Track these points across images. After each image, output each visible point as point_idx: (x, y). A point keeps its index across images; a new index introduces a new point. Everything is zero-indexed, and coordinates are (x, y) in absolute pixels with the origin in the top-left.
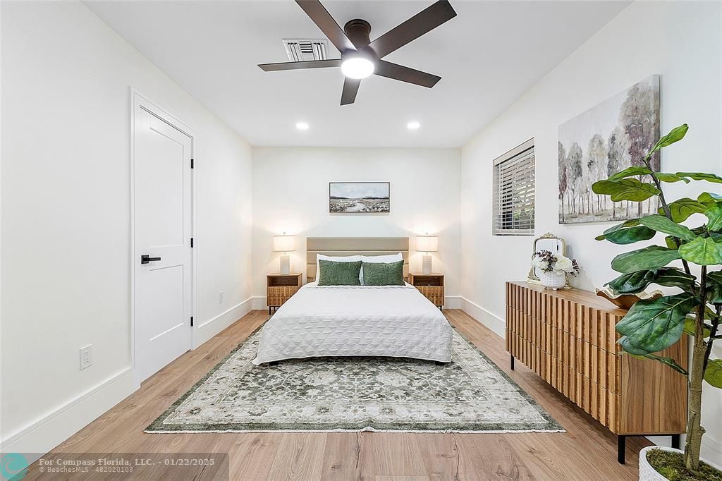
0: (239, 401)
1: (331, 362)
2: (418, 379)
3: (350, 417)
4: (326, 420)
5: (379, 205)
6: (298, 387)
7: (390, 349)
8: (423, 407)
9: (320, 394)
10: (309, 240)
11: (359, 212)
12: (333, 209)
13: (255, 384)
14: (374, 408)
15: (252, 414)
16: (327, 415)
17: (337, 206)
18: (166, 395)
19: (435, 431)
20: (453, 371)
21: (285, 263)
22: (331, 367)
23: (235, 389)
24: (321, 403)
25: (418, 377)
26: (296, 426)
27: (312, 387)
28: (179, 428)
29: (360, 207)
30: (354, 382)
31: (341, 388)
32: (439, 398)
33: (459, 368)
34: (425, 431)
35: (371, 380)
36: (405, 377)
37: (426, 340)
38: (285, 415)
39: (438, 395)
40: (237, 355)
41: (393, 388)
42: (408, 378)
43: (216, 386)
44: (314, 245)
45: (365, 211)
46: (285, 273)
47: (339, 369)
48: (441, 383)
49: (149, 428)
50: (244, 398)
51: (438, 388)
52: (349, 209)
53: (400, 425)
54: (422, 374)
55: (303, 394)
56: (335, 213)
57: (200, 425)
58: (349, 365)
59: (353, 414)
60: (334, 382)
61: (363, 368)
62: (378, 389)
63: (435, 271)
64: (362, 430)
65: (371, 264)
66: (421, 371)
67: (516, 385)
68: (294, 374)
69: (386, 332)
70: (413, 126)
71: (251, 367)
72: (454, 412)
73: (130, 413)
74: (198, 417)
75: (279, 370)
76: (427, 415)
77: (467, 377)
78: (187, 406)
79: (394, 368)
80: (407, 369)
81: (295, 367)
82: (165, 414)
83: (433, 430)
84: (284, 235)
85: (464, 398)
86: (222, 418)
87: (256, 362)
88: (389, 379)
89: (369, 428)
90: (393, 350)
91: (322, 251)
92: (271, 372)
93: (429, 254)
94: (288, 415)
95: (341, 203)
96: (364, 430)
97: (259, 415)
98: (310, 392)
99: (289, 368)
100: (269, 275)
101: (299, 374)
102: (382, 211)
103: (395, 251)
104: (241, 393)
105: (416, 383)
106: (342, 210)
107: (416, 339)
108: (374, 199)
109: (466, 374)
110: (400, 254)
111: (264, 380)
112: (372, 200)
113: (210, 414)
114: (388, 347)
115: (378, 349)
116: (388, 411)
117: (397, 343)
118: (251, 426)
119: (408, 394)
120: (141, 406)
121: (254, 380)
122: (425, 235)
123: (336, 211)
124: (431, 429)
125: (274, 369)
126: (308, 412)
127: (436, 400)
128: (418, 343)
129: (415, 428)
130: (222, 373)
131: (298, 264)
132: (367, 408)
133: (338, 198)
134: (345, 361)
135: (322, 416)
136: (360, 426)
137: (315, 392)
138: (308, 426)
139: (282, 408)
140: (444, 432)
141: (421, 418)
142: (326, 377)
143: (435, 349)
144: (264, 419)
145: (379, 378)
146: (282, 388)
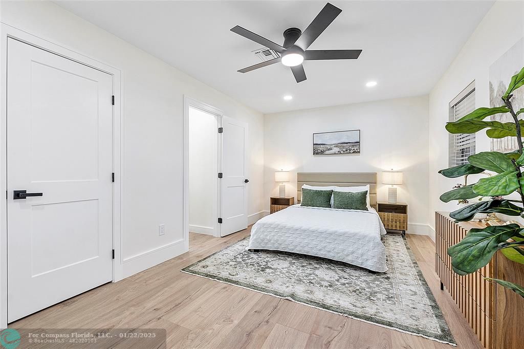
0: (228, 267)
1: (291, 256)
2: (346, 278)
3: (283, 289)
4: (266, 287)
5: (352, 148)
6: (262, 266)
7: (331, 254)
8: (336, 296)
9: (272, 273)
10: (299, 174)
11: (335, 154)
12: (316, 153)
13: (241, 260)
14: (301, 288)
15: (230, 275)
16: (269, 285)
17: (318, 151)
18: (198, 256)
19: (334, 312)
20: (380, 279)
21: (282, 190)
22: (290, 259)
23: (229, 260)
24: (270, 278)
25: (348, 277)
26: (249, 286)
27: (271, 268)
28: (195, 273)
29: (336, 150)
30: (298, 271)
31: (287, 272)
32: (354, 293)
33: (388, 278)
34: (327, 310)
35: (311, 272)
36: (337, 275)
37: (360, 252)
38: (246, 279)
39: (355, 291)
40: (240, 243)
41: (323, 280)
42: (339, 276)
43: (221, 257)
44: (302, 178)
45: (340, 153)
46: (282, 197)
47: (294, 261)
48: (364, 285)
49: (183, 270)
50: (231, 265)
51: (358, 288)
52: (327, 152)
53: (311, 302)
54: (353, 276)
55: (262, 271)
56: (317, 155)
57: (204, 274)
58: (301, 260)
59: (285, 288)
60: (285, 268)
61: (310, 264)
62: (312, 278)
63: (400, 201)
64: (284, 298)
65: (339, 192)
66: (352, 274)
67: (434, 301)
68: (265, 258)
69: (328, 241)
70: (371, 84)
71: (244, 250)
72: (359, 305)
73: (180, 261)
74: (205, 270)
75: (258, 255)
76: (335, 301)
77: (389, 286)
78: (203, 263)
79: (333, 268)
80: (343, 270)
81: (268, 255)
82: (192, 265)
83: (334, 311)
84: (282, 171)
85: (375, 299)
86: (216, 273)
87: (247, 249)
88: (325, 273)
89: (289, 298)
90: (333, 255)
91: (307, 182)
92: (253, 255)
93: (395, 186)
94: (248, 280)
95: (321, 148)
96: (286, 298)
97: (233, 276)
98: (267, 270)
99: (263, 255)
100: (272, 197)
101: (267, 259)
102: (354, 152)
103: (364, 183)
104: (231, 263)
105: (343, 281)
106: (322, 153)
107: (351, 249)
108: (347, 143)
109: (391, 283)
110: (368, 186)
111: (246, 259)
112: (346, 144)
113: (211, 270)
114: (329, 251)
115: (322, 252)
116: (309, 292)
117: (336, 250)
118: (227, 280)
119: (331, 286)
120: (185, 259)
121: (241, 258)
122: (390, 170)
123: (317, 154)
124: (332, 310)
125: (255, 254)
126: (260, 281)
127: (350, 294)
128: (353, 253)
129: (321, 306)
130: (228, 251)
131: (291, 190)
132: (296, 287)
133: (319, 144)
134: (301, 257)
135: (266, 285)
136: (285, 295)
137: (271, 271)
138: (255, 287)
139: (247, 275)
140: (342, 314)
141: (329, 302)
142: (282, 264)
143: (367, 260)
144: (234, 278)
145: (317, 272)
146: (253, 265)
